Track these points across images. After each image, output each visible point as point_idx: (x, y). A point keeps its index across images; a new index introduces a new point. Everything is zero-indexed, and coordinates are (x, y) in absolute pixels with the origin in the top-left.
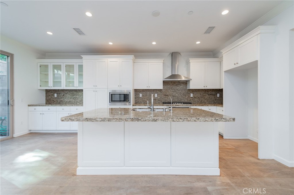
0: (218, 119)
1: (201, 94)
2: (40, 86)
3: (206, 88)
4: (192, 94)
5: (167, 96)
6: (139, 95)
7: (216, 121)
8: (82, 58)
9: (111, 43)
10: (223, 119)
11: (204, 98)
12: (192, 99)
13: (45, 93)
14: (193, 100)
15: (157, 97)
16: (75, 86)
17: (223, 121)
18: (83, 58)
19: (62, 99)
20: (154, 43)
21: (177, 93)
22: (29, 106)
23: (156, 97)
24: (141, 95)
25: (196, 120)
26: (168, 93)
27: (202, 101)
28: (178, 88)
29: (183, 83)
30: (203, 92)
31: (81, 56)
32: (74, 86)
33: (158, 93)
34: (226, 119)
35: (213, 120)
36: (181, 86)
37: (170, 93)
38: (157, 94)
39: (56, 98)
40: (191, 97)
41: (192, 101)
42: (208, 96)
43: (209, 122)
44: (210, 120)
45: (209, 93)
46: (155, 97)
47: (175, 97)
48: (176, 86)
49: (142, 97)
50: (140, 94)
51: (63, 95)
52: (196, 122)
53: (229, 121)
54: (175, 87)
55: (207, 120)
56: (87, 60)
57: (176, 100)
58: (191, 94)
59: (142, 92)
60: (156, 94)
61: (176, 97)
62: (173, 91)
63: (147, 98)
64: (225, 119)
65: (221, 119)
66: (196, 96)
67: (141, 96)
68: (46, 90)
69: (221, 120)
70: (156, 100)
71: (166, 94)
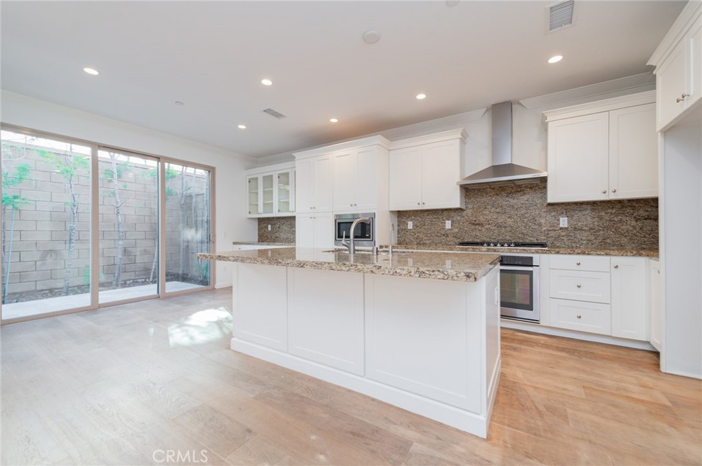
0: (424, 270)
1: (601, 218)
2: (250, 213)
3: (612, 197)
4: (566, 219)
5: (479, 224)
6: (407, 225)
7: (419, 276)
8: (295, 158)
9: (334, 120)
10: (437, 273)
11: (616, 231)
12: (563, 234)
13: (257, 223)
14: (567, 235)
15: (450, 227)
16: (290, 210)
17: (439, 277)
18: (297, 158)
19: (277, 234)
20: (421, 97)
21: (510, 217)
22: (234, 243)
23: (449, 230)
24: (410, 225)
25: (374, 270)
26: (481, 218)
27: (608, 241)
28: (512, 201)
29: (531, 188)
30: (610, 211)
31: (293, 154)
32: (288, 211)
33: (455, 219)
34: (446, 273)
35: (412, 274)
36: (525, 197)
37: (489, 217)
38: (450, 222)
39: (270, 232)
40: (561, 229)
41: (565, 239)
42: (633, 223)
43: (401, 277)
44: (405, 272)
45: (642, 213)
46: (447, 227)
47: (505, 227)
48: (507, 196)
49: (414, 229)
50: (409, 222)
51: (279, 227)
52: (373, 274)
53: (456, 278)
54: (504, 201)
55: (398, 271)
56: (303, 160)
57: (508, 238)
58: (561, 219)
59: (413, 218)
60: (447, 222)
61: (508, 229)
62: (498, 210)
63: (425, 231)
64: (443, 272)
65: (434, 271)
66: (580, 224)
67: (411, 228)
68: (259, 219)
69: (432, 273)
70: (447, 236)
71: (477, 222)
